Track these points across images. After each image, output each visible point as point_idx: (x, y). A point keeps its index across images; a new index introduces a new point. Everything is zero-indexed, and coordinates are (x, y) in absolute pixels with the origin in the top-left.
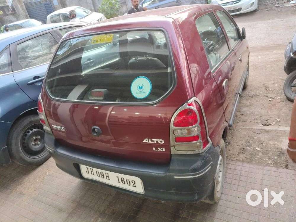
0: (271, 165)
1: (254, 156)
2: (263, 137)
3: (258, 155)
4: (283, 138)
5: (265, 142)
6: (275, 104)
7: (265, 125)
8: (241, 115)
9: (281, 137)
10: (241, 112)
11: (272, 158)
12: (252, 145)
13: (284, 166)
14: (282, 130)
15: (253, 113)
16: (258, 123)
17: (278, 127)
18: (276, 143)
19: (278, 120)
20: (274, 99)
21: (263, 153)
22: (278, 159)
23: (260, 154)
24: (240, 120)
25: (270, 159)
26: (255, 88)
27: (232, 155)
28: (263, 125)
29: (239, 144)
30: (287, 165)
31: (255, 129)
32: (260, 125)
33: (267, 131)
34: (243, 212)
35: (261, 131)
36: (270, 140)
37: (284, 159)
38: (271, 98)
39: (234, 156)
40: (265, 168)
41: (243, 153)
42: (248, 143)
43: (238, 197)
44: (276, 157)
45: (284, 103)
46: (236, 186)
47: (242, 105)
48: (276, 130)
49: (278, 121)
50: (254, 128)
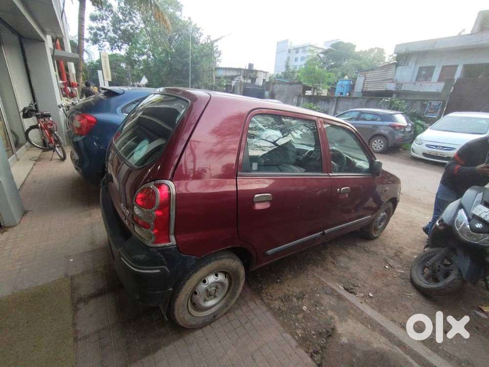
0: (296, 337)
1: (290, 312)
2: (327, 300)
3: (296, 314)
4: (350, 319)
5: (323, 308)
6: (388, 276)
7: (347, 290)
8: (332, 262)
9: (350, 316)
10: (334, 259)
11: (308, 330)
12: (304, 300)
13: (311, 351)
14: (362, 309)
15: (348, 268)
16: (340, 282)
17: (361, 303)
18: (336, 317)
19: (371, 295)
20: (393, 269)
21: (304, 317)
22: (314, 337)
23: (300, 316)
24: (324, 267)
25: (304, 329)
26: (384, 245)
27: (268, 294)
28: (344, 288)
29: (291, 289)
30: (316, 352)
31: (328, 286)
32: (340, 287)
33: (340, 297)
34: (205, 362)
35: (333, 293)
36: (332, 310)
37: (322, 342)
38: (389, 265)
39: (270, 298)
40: (285, 335)
41: (282, 301)
42: (301, 295)
43: (220, 342)
44: (313, 332)
45: (400, 281)
46: (233, 329)
47: (346, 253)
48: (353, 303)
49: (369, 296)
50: (329, 283)
